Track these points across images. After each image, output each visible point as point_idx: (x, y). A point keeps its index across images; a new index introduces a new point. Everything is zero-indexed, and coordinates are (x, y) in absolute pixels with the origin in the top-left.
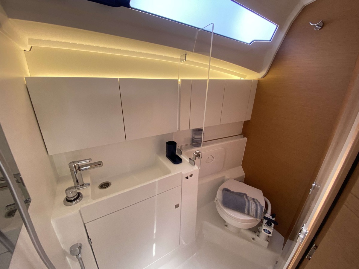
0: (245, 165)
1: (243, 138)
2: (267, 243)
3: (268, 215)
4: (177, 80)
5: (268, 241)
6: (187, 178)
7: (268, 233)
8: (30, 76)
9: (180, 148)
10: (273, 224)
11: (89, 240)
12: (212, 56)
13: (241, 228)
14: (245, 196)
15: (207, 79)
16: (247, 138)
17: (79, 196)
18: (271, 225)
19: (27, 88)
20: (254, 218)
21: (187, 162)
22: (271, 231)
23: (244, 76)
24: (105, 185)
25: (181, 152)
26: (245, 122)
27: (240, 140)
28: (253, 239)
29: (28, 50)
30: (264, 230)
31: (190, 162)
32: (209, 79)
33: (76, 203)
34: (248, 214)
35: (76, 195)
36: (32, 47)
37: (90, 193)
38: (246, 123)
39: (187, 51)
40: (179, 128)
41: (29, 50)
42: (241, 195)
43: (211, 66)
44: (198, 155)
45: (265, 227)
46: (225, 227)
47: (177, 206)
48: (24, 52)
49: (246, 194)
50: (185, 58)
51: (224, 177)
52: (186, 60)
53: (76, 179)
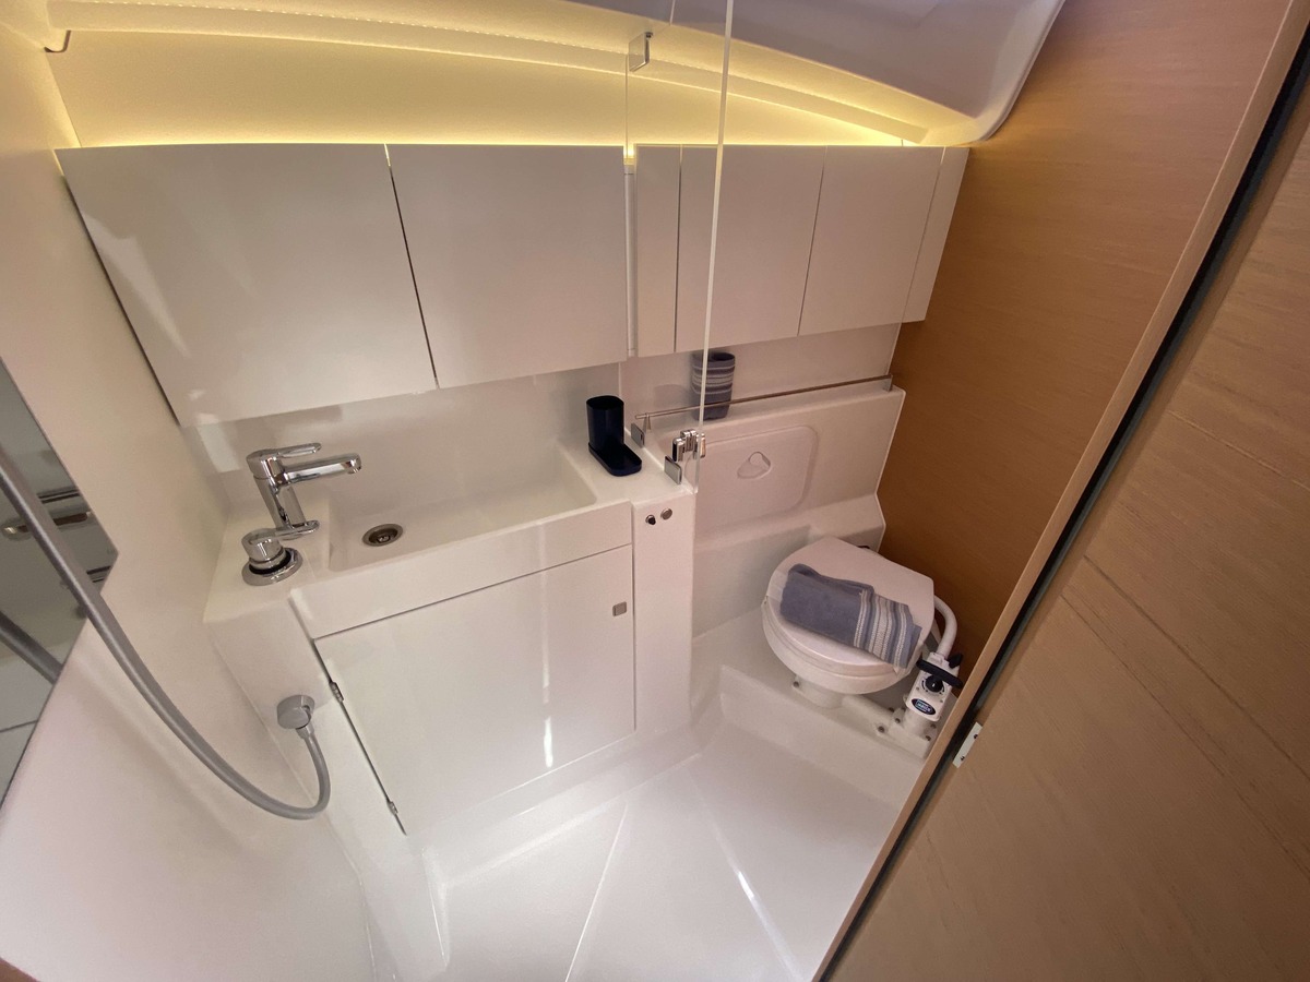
0: (888, 491)
1: (891, 390)
2: (925, 743)
3: (939, 659)
4: (620, 149)
5: (929, 738)
6: (652, 521)
7: (927, 713)
8: (76, 145)
9: (640, 424)
10: (947, 687)
11: (334, 687)
12: (735, 35)
13: (842, 691)
14: (864, 595)
15: (717, 143)
16: (904, 393)
17: (287, 559)
18: (938, 688)
19: (69, 190)
20: (881, 663)
21: (657, 468)
22: (938, 707)
23: (917, 133)
24: (383, 536)
25: (642, 437)
26: (905, 326)
27: (877, 397)
28: (882, 729)
29: (57, 46)
30: (914, 702)
31: (667, 471)
32: (726, 142)
33: (283, 577)
34: (864, 649)
35: (279, 554)
36: (69, 33)
37: (325, 552)
38: (909, 333)
39: (651, 21)
40: (635, 348)
41: (60, 47)
42: (853, 589)
43: (734, 77)
44: (692, 445)
45: (918, 692)
46: (794, 688)
47: (619, 609)
48: (45, 54)
49: (870, 589)
50: (643, 53)
51: (808, 528)
52: (647, 60)
53: (280, 509)
